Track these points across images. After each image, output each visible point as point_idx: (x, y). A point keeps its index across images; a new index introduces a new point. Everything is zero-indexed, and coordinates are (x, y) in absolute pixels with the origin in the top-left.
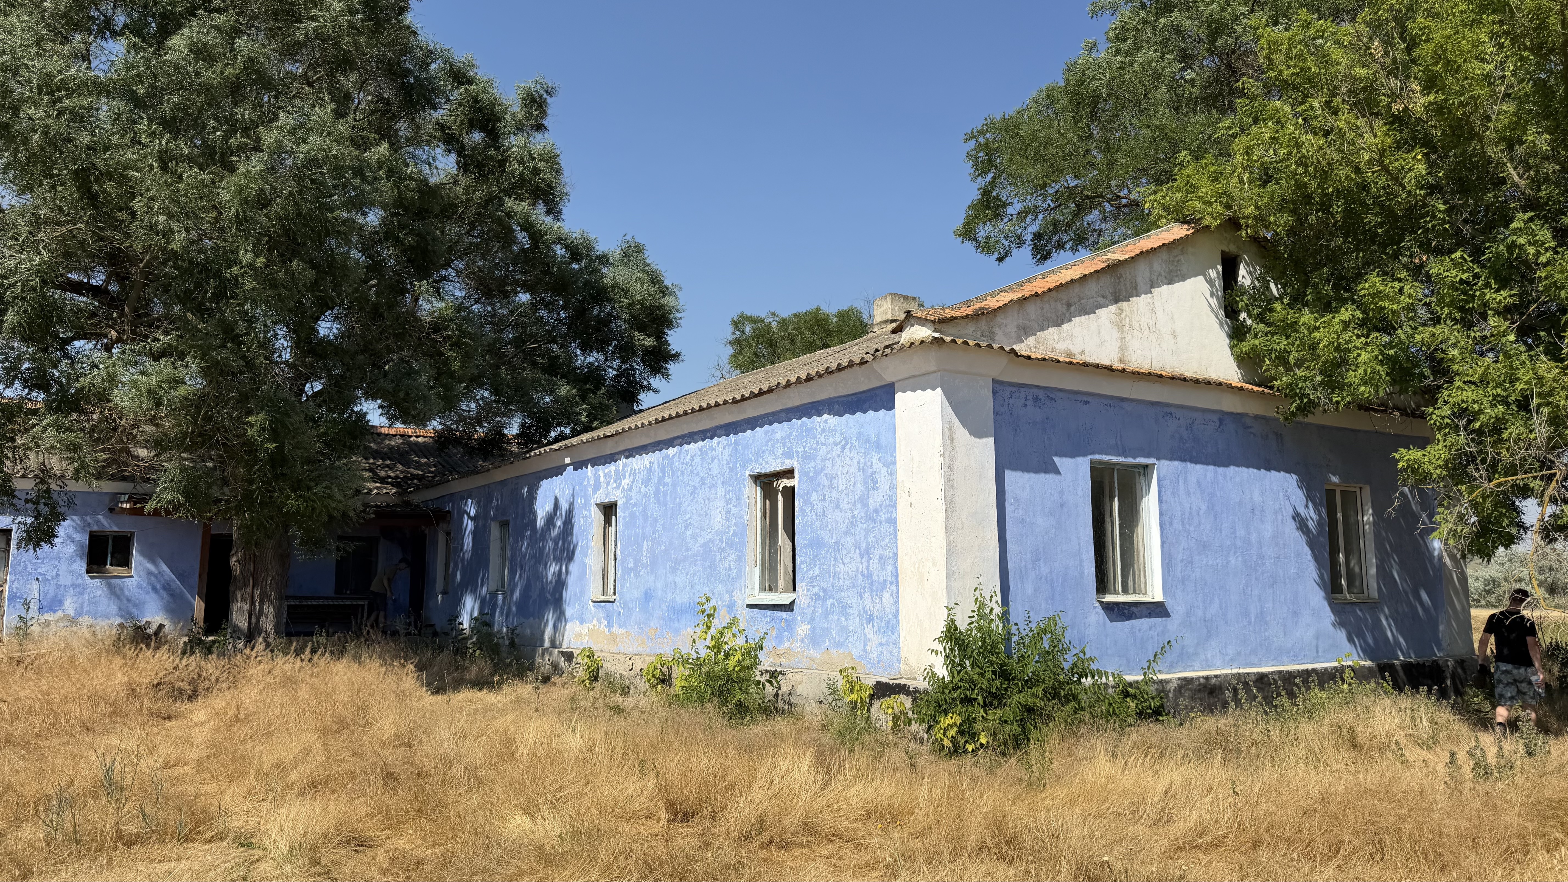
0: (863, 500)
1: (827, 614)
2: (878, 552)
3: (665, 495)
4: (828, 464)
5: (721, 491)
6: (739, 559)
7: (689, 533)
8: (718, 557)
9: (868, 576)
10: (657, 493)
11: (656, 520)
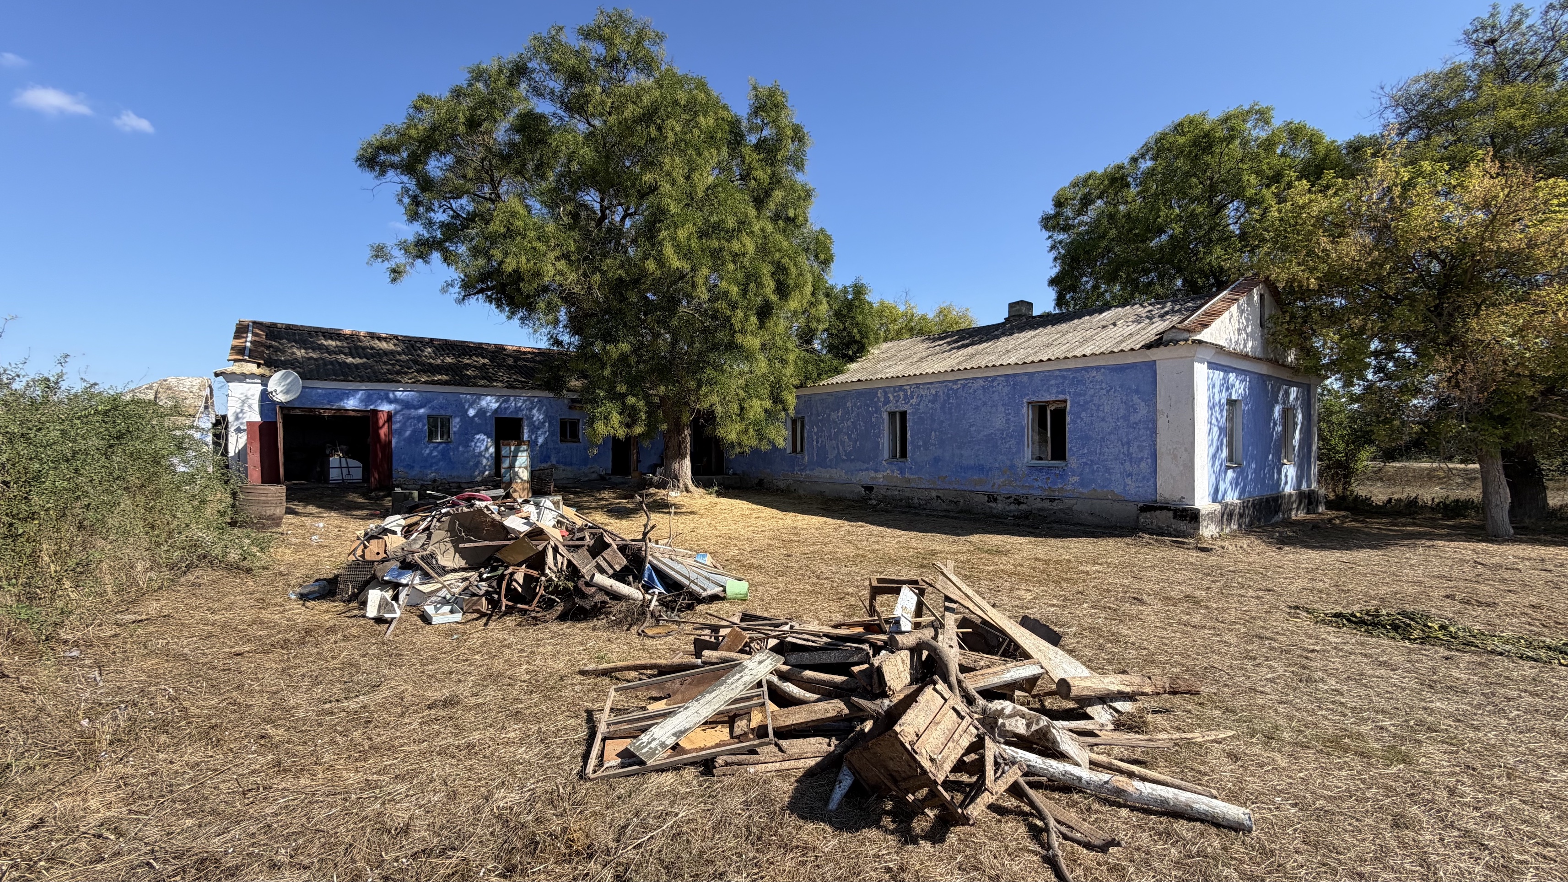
0: (1126, 418)
1: (1093, 472)
2: (1136, 444)
3: (950, 409)
4: (1096, 400)
5: (1001, 409)
6: (1018, 443)
7: (973, 429)
8: (999, 442)
9: (1129, 454)
10: (943, 407)
11: (942, 422)
